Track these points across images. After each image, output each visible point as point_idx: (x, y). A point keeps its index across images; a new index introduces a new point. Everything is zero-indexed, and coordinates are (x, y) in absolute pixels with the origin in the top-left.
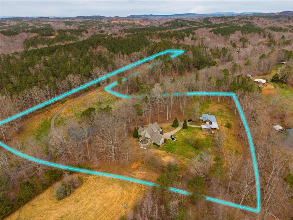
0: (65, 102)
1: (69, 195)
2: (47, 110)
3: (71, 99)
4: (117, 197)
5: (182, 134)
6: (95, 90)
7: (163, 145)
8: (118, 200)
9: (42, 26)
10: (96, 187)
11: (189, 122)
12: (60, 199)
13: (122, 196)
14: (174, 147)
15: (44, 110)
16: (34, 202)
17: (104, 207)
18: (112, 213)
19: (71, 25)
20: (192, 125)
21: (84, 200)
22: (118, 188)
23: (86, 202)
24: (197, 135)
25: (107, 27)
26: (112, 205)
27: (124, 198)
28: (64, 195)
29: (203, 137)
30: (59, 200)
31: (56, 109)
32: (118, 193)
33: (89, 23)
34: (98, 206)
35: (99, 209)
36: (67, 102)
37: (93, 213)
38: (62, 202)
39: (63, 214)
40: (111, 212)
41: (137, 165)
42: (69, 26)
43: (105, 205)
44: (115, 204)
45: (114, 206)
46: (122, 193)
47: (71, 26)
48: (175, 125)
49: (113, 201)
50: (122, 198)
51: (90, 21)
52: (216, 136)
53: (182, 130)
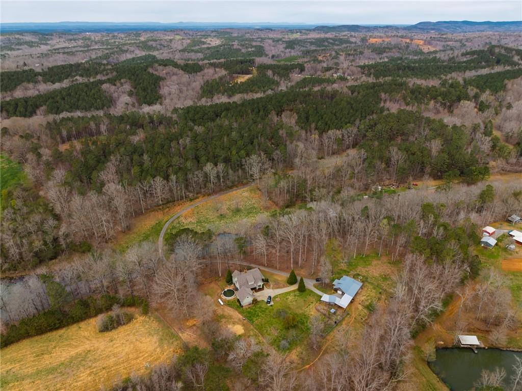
0: (195, 199)
1: (111, 330)
2: (168, 207)
3: (204, 196)
4: (147, 353)
5: (287, 299)
6: (243, 188)
7: (247, 307)
8: (146, 356)
9: (250, 50)
10: (137, 332)
11: (317, 281)
12: (102, 331)
13: (152, 353)
14: (260, 314)
16: (82, 325)
17: (129, 358)
18: (132, 367)
19: (294, 48)
21: (118, 342)
22: (155, 343)
23: (118, 345)
24: (307, 307)
25: (349, 55)
26: (137, 358)
27: (152, 356)
28: (106, 328)
29: (312, 313)
30: (100, 332)
31: (179, 207)
32: (151, 348)
33: (326, 44)
34: (123, 354)
35: (122, 358)
36: (198, 200)
37: (114, 359)
38: (100, 335)
39: (92, 348)
40: (131, 366)
41: (195, 322)
42: (290, 50)
43: (131, 356)
44: (140, 359)
45: (138, 361)
46: (155, 350)
47: (293, 51)
48: (292, 281)
49: (141, 355)
50: (151, 356)
51: (329, 40)
52: (334, 318)
53: (294, 291)
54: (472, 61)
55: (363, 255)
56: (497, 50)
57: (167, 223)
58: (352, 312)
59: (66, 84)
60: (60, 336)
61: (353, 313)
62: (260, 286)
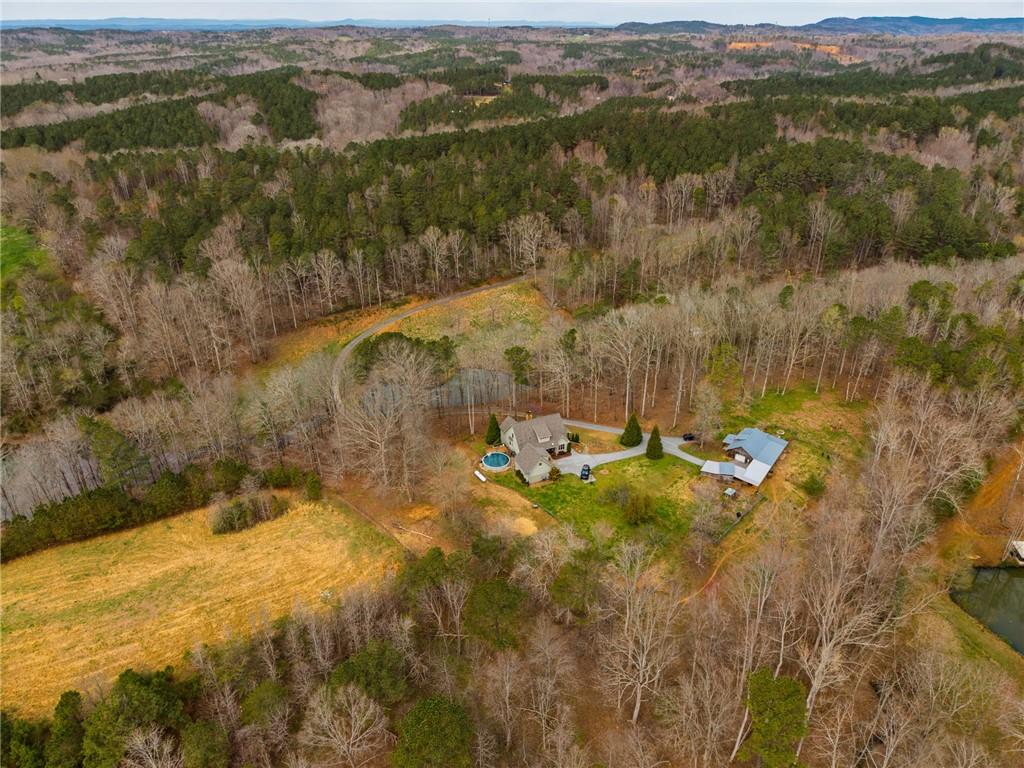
0: (404, 304)
1: (240, 529)
2: (347, 318)
3: (422, 298)
4: (324, 570)
5: (624, 471)
6: (501, 286)
7: (539, 485)
8: (320, 577)
9: (492, 59)
10: (299, 531)
11: (685, 439)
12: (219, 531)
13: (336, 572)
14: (568, 498)
15: (339, 316)
16: (176, 522)
17: (284, 580)
18: (291, 599)
19: (580, 57)
20: (684, 453)
21: (258, 550)
22: (342, 552)
23: (256, 557)
24: (672, 486)
25: (694, 66)
26: (301, 582)
27: (336, 578)
28: (229, 526)
29: (685, 497)
30: (215, 533)
31: (369, 319)
32: (332, 563)
33: (645, 50)
34: (272, 573)
35: (268, 580)
36: (406, 307)
37: (251, 583)
38: (217, 538)
39: (201, 563)
40: (289, 598)
41: (427, 513)
42: (573, 59)
43: (288, 577)
44: (309, 583)
45: (305, 587)
46: (341, 566)
47: (579, 62)
48: (631, 439)
49: (311, 574)
50: (333, 576)
51: (649, 44)
52: (734, 507)
53: (638, 458)
54: (945, 73)
55: (781, 392)
56: (994, 53)
57: (347, 347)
58: (772, 495)
59: (123, 104)
60: (125, 544)
61: (775, 497)
62: (562, 447)
